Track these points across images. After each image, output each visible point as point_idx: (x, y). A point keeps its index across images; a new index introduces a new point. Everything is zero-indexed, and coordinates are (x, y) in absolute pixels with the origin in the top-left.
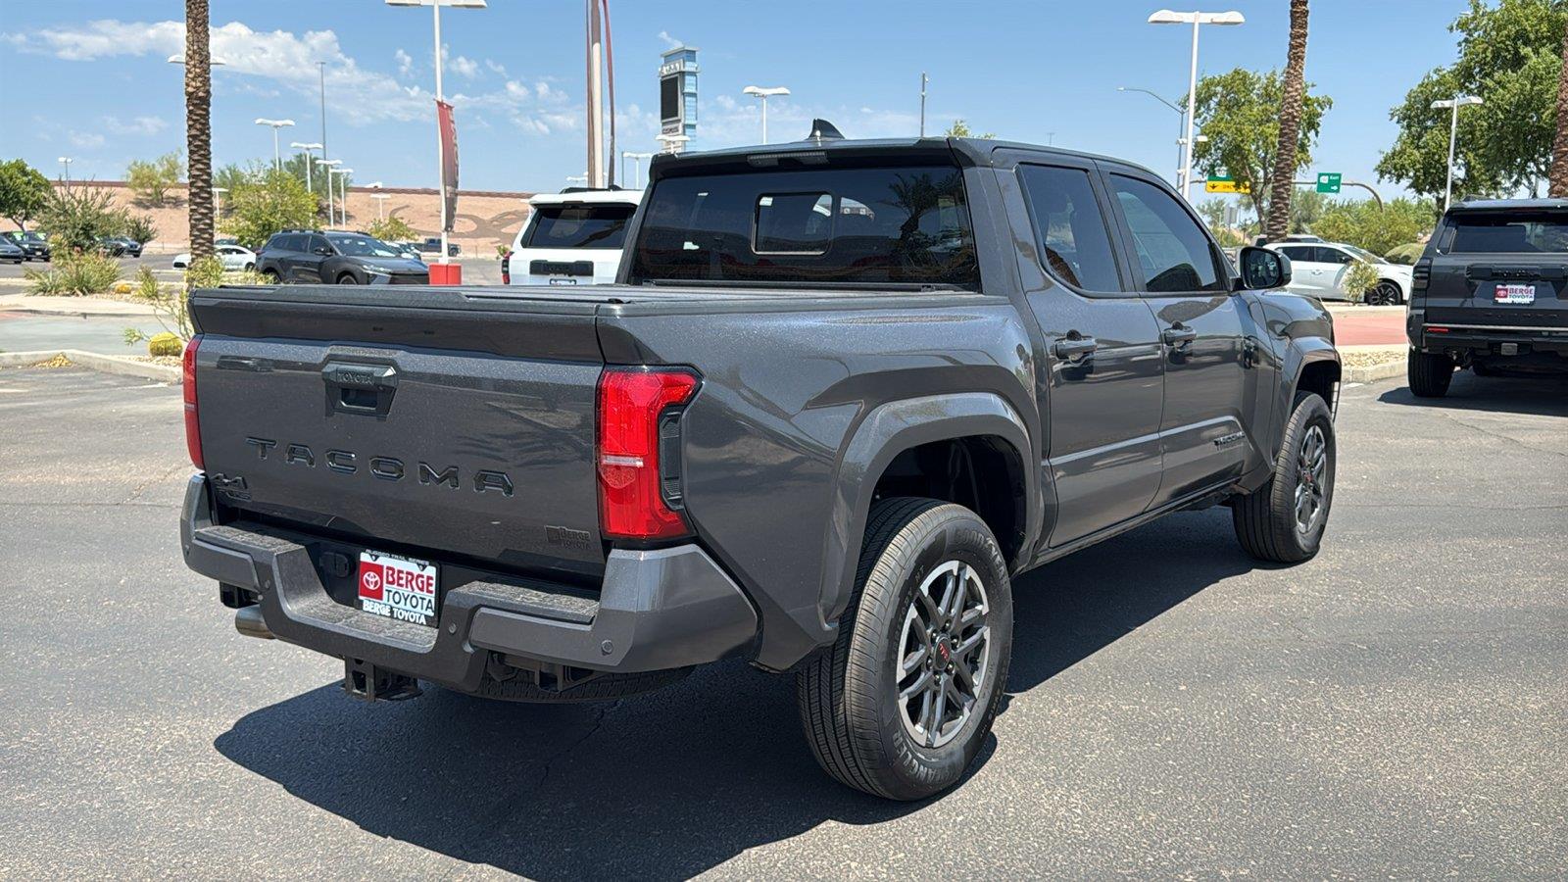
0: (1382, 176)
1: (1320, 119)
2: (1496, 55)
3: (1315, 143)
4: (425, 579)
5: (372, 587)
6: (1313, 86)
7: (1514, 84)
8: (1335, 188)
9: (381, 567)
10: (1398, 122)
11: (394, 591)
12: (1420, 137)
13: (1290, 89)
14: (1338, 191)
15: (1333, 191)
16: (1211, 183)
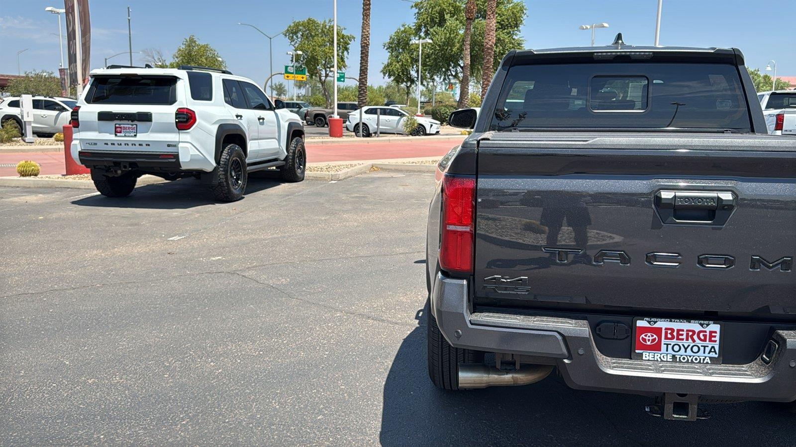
0: (385, 75)
1: (349, 46)
2: (432, 20)
3: (347, 57)
4: (708, 334)
5: (649, 343)
6: (345, 29)
7: (441, 34)
8: (342, 80)
9: (661, 329)
10: (387, 49)
11: (673, 344)
12: (397, 57)
13: (364, 31)
14: (344, 81)
15: (342, 81)
16: (286, 75)
